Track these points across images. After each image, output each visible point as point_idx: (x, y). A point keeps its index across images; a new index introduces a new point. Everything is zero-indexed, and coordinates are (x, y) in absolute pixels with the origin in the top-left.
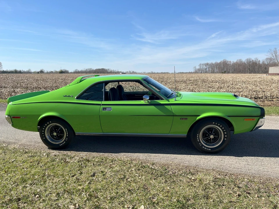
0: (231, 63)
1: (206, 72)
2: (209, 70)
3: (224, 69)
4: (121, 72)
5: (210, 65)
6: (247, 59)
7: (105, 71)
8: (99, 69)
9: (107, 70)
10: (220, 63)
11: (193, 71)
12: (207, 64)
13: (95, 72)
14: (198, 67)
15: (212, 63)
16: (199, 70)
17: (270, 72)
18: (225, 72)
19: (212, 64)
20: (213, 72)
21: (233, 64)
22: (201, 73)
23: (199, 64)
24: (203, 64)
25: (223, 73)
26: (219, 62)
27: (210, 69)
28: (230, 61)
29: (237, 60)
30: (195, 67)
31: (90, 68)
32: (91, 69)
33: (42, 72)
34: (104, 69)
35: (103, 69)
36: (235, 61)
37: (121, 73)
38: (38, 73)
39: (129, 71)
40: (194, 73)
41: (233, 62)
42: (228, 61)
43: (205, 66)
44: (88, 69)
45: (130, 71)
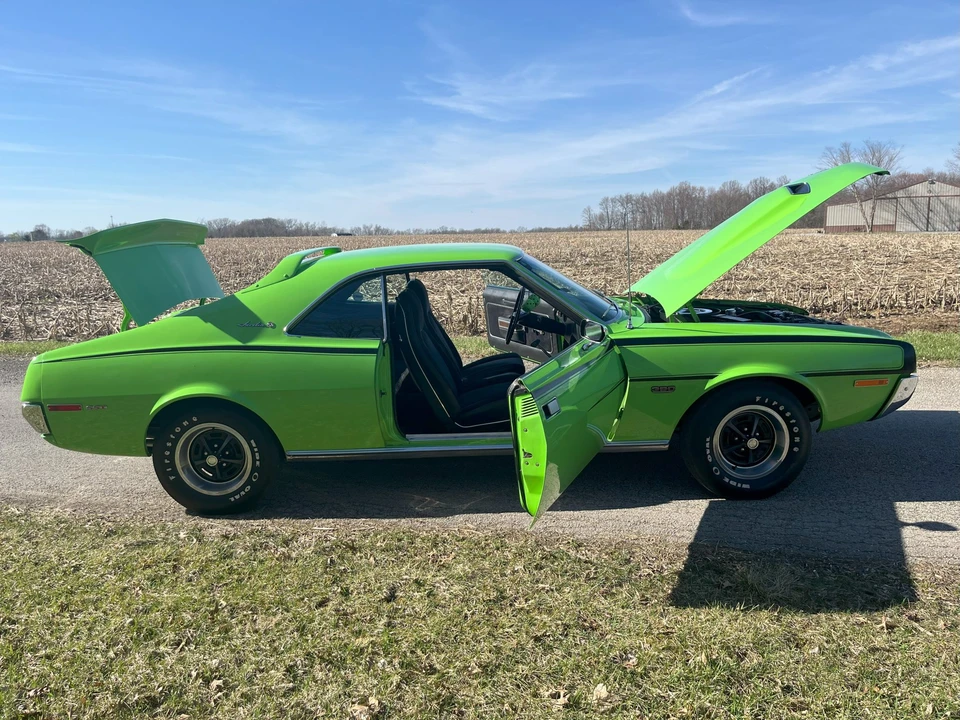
0: (704, 193)
1: (624, 227)
2: (634, 220)
3: (683, 213)
4: (334, 230)
5: (637, 202)
6: (756, 181)
7: (277, 226)
8: (256, 223)
9: (282, 223)
10: (670, 194)
11: (581, 222)
12: (628, 199)
13: (243, 231)
14: (597, 211)
15: (642, 196)
16: (601, 218)
17: (830, 222)
18: (685, 226)
19: (644, 198)
20: (648, 226)
21: (710, 196)
22: (609, 229)
23: (600, 201)
24: (613, 201)
25: (679, 228)
26: (665, 189)
27: (639, 217)
28: (702, 189)
29: (723, 186)
30: (588, 210)
31: (222, 217)
32: (226, 220)
33: (40, 235)
34: (274, 220)
35: (268, 221)
36: (717, 188)
37: (335, 235)
38: (27, 238)
39: (365, 227)
40: (587, 230)
41: (712, 190)
42: (694, 188)
43: (622, 205)
44: (215, 222)
45: (368, 225)
